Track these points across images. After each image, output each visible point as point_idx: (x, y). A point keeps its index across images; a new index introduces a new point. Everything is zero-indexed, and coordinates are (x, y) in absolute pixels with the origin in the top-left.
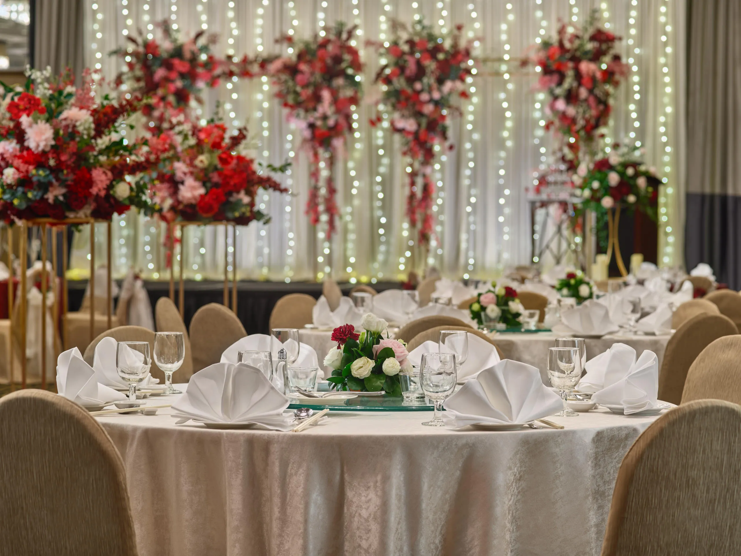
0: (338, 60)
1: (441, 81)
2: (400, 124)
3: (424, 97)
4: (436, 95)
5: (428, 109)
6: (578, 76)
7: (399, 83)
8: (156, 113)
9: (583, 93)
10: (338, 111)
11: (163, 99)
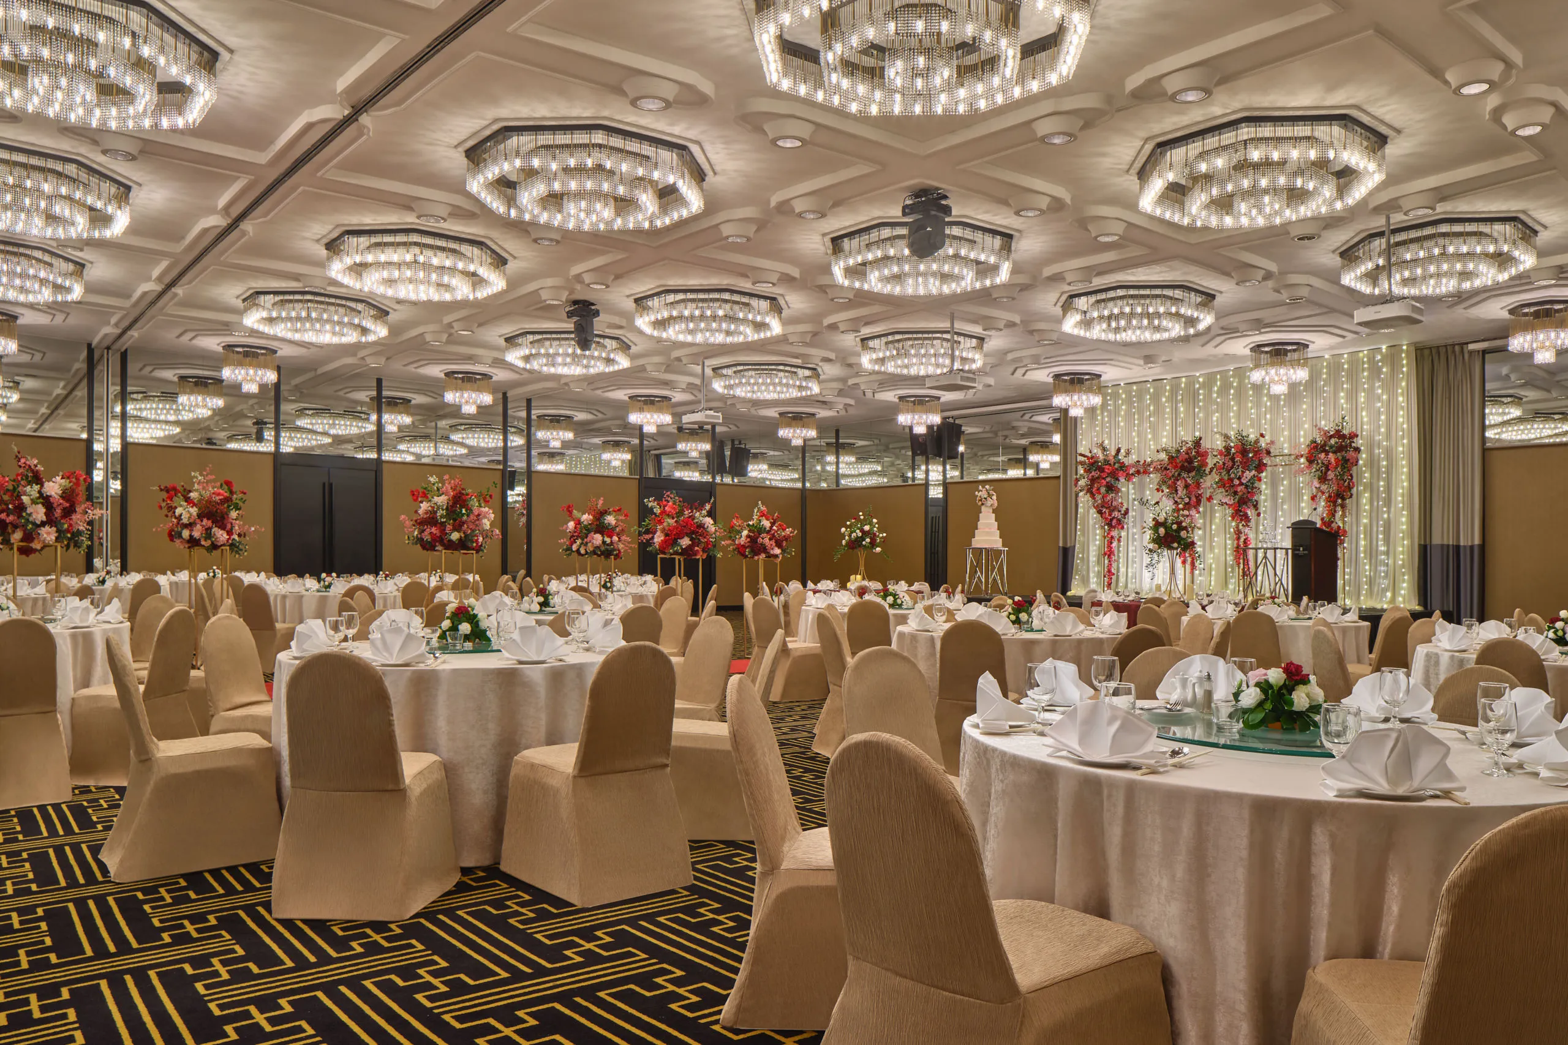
3: (1236, 481)
5: (1240, 489)
11: (1099, 489)
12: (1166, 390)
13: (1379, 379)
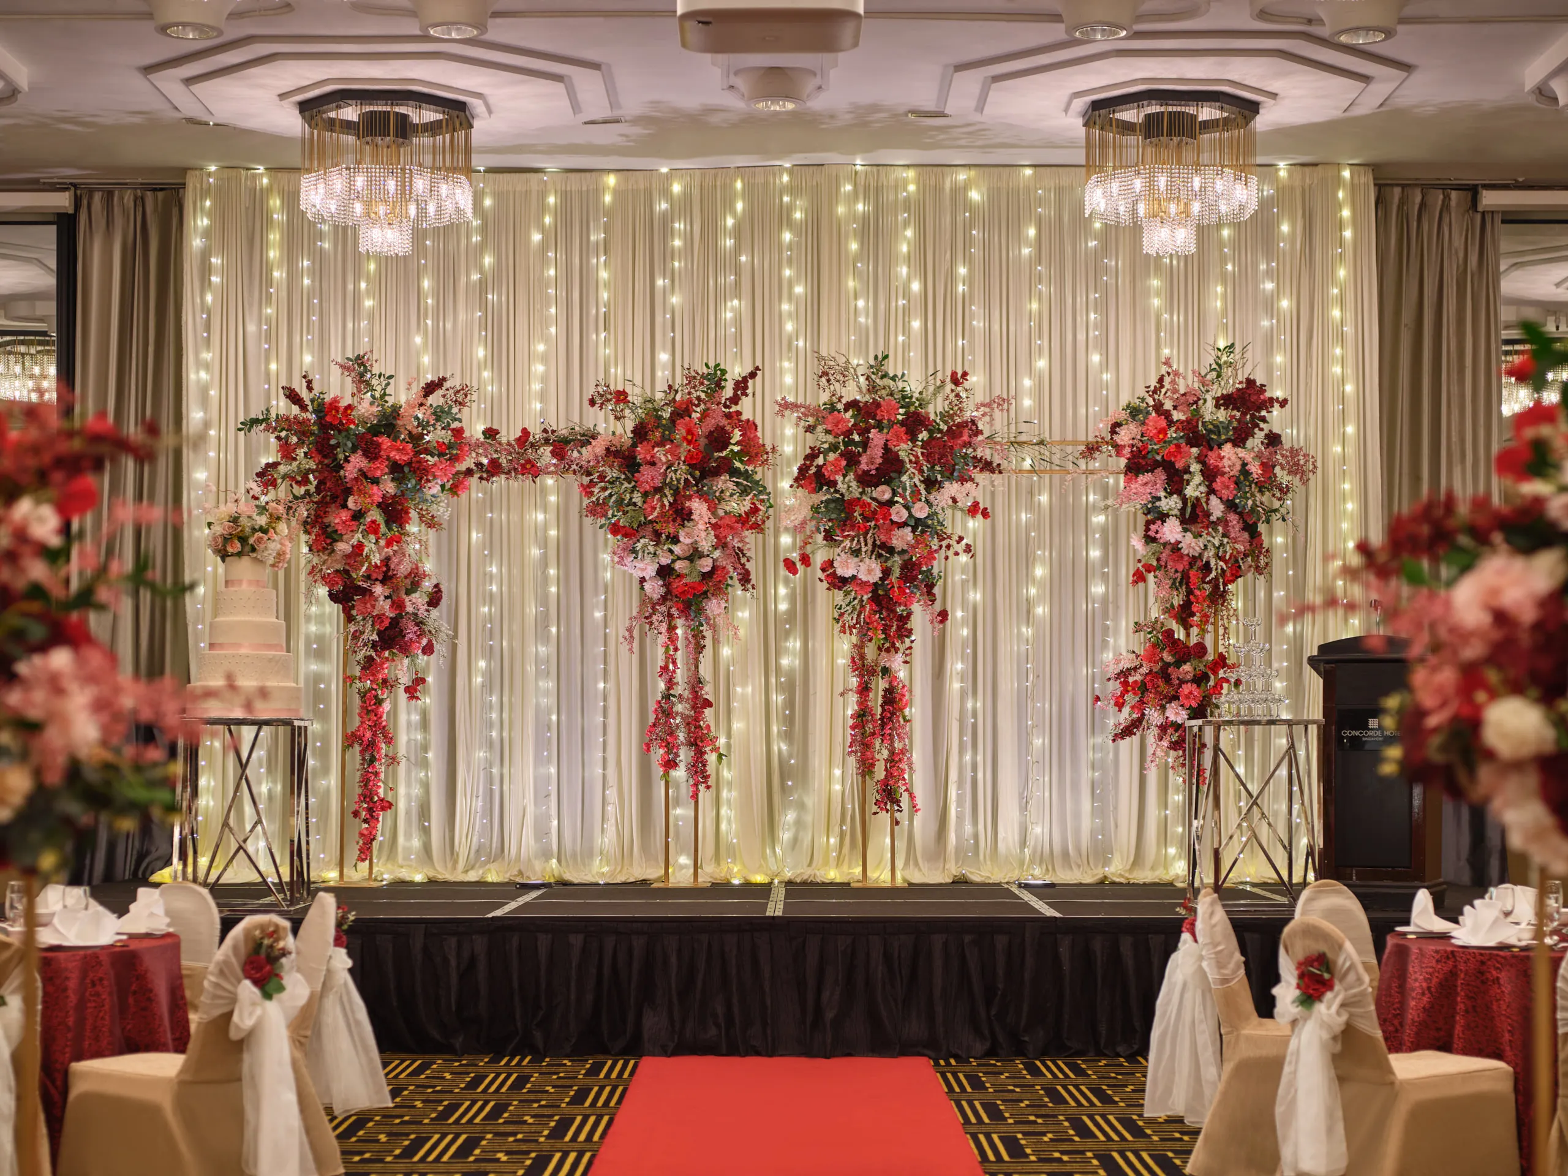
0: (719, 439)
2: (846, 568)
3: (898, 514)
4: (921, 511)
5: (903, 538)
6: (1210, 474)
7: (847, 485)
8: (343, 547)
9: (1217, 508)
10: (721, 543)
11: (358, 516)
13: (1269, 254)
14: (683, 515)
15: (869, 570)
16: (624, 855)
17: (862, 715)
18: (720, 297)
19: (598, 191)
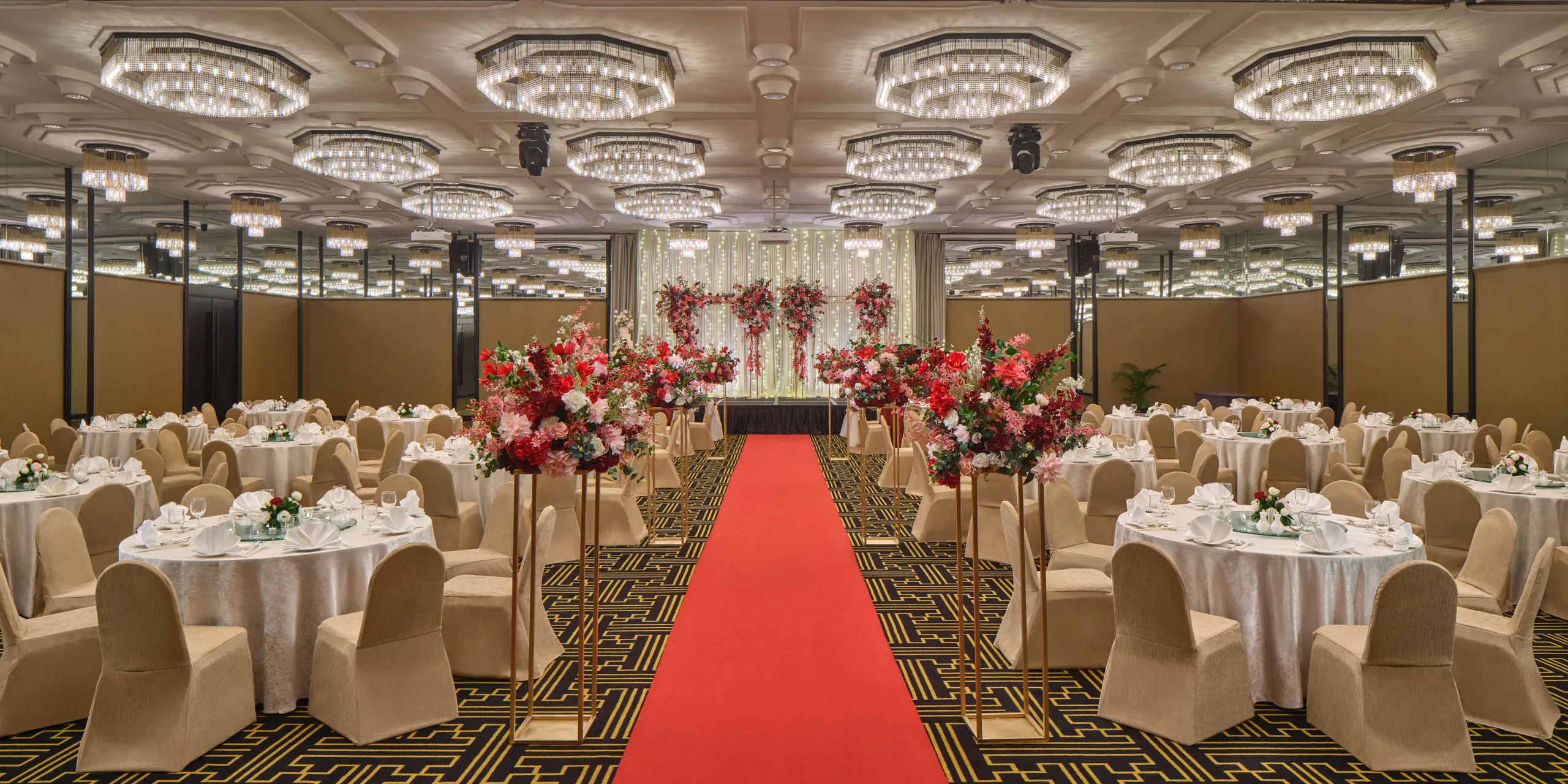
0: (763, 296)
1: (811, 306)
2: (792, 326)
3: (804, 313)
4: (809, 313)
5: (805, 319)
6: (874, 304)
7: (792, 307)
8: (677, 321)
9: (876, 312)
10: (763, 320)
11: (680, 314)
12: (721, 240)
13: (889, 254)
14: (754, 314)
15: (797, 326)
16: (741, 392)
17: (796, 359)
18: (763, 261)
19: (734, 236)
